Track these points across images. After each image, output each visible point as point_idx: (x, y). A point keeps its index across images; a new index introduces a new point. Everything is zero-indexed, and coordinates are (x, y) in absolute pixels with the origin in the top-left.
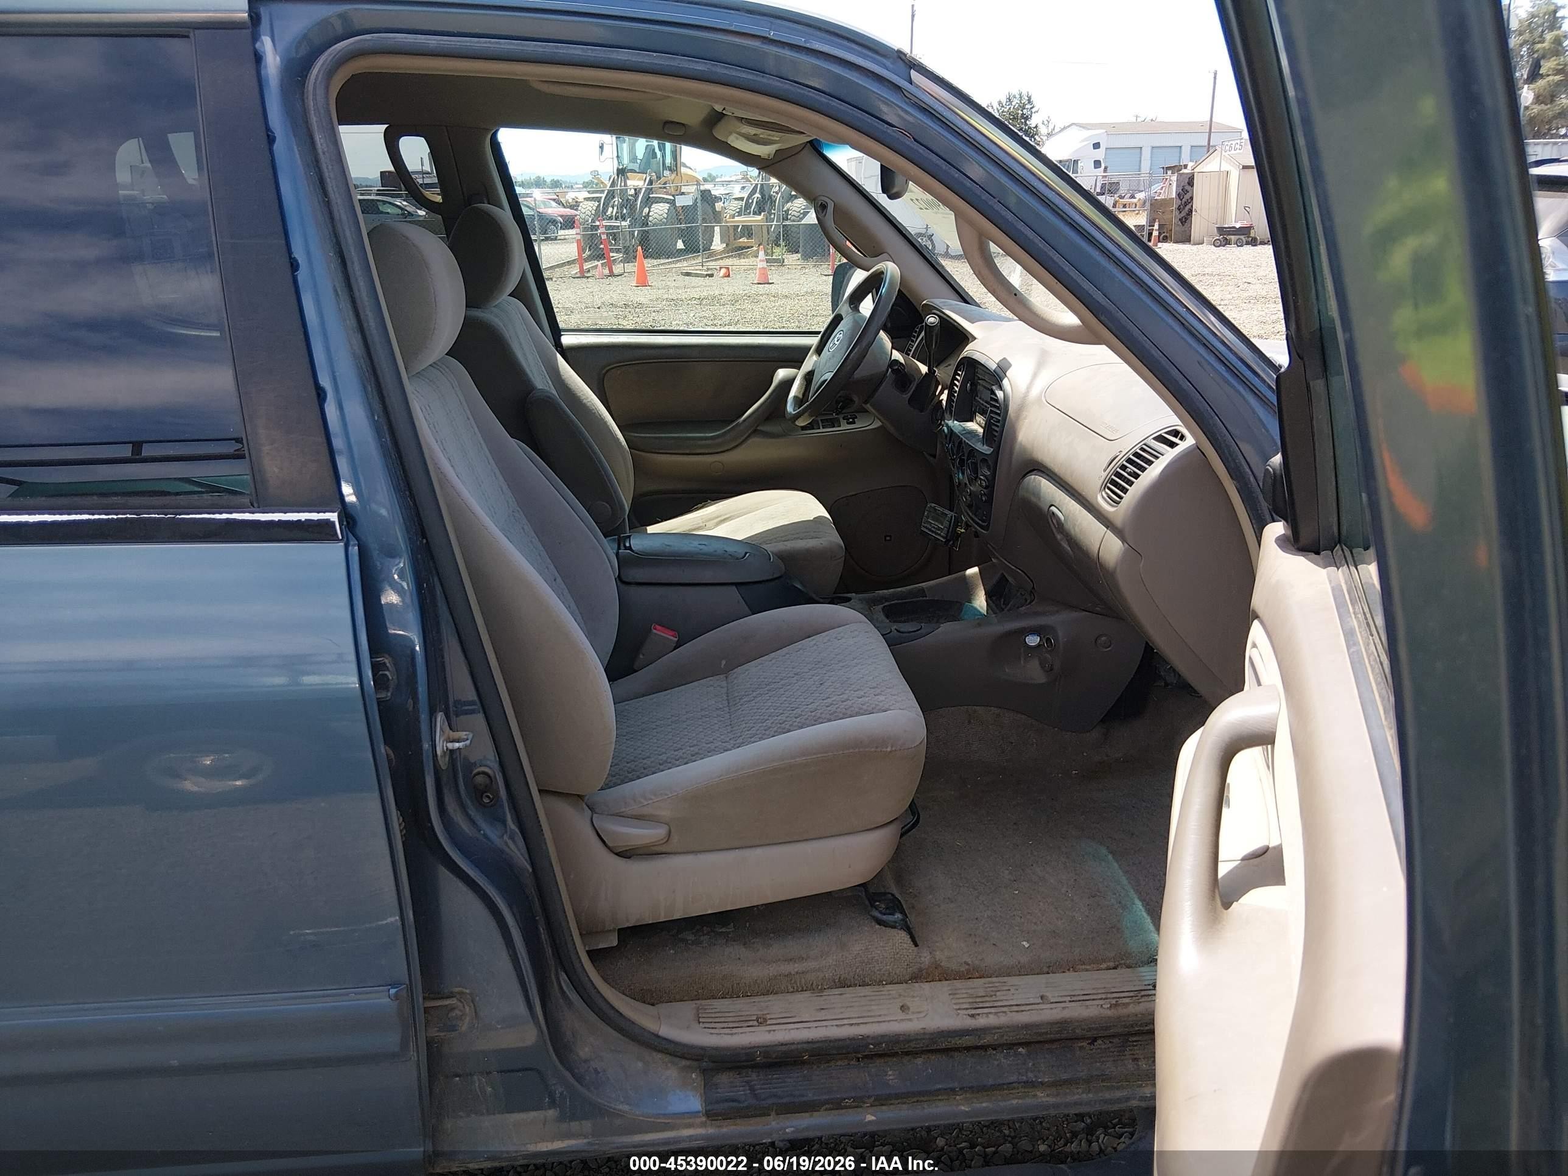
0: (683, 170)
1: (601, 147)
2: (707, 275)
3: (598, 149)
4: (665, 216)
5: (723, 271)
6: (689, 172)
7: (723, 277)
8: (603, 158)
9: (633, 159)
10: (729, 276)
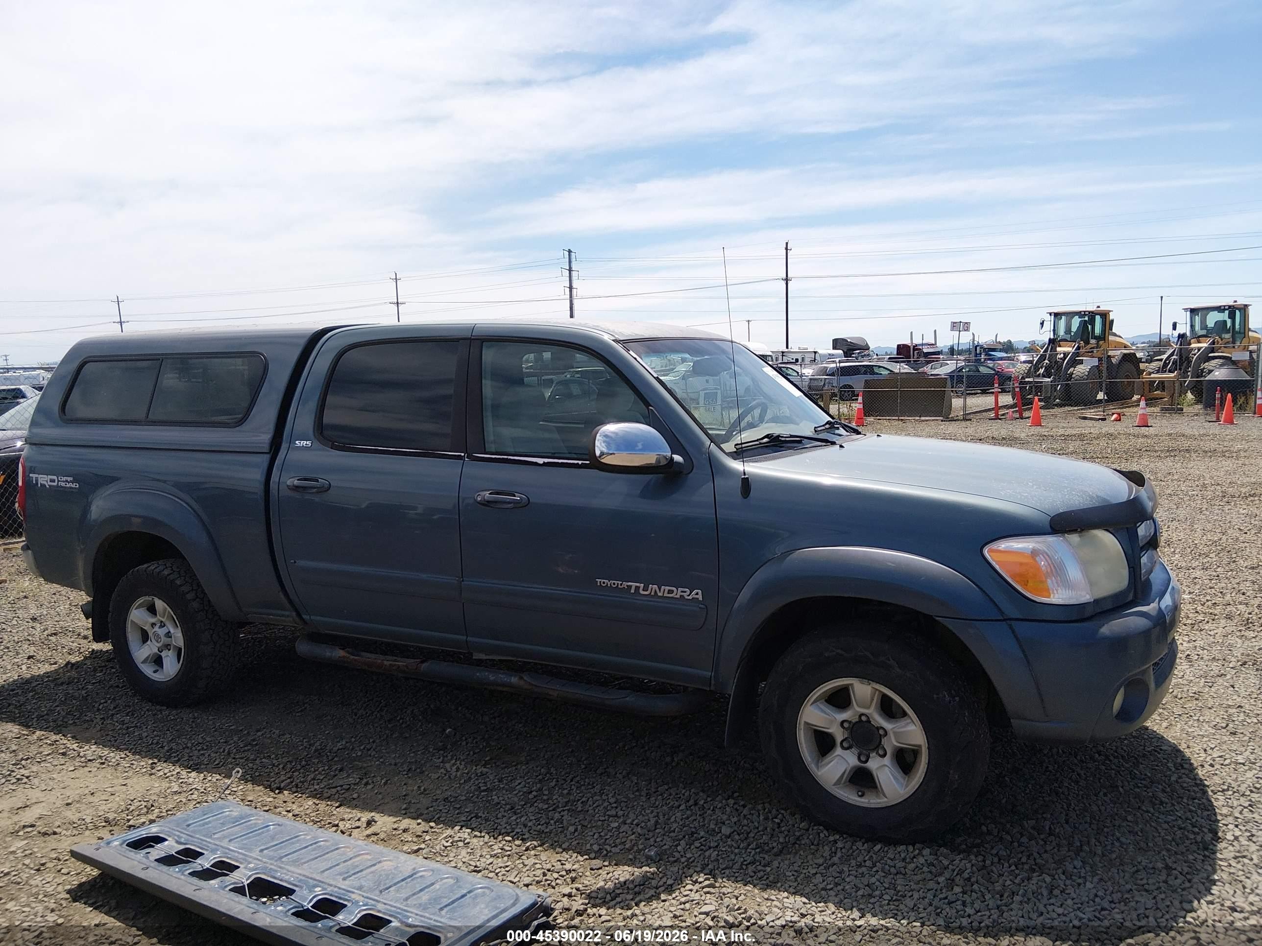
0: (1111, 338)
1: (1042, 324)
2: (1099, 419)
3: (1039, 325)
4: (1087, 373)
5: (1115, 416)
6: (1118, 339)
7: (1114, 421)
8: (1042, 331)
9: (1068, 330)
10: (1120, 420)
